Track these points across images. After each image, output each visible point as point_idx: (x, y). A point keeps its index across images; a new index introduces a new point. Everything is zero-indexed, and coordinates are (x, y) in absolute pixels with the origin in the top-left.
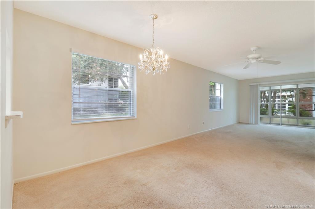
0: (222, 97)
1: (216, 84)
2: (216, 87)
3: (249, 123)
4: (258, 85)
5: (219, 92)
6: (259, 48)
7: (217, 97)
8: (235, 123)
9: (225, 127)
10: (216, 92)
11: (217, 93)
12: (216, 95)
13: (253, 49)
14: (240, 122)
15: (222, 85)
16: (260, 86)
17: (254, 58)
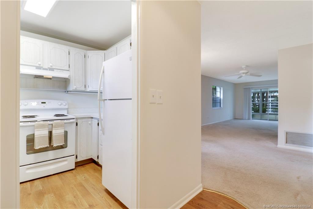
0: (222, 97)
1: (217, 87)
2: (217, 90)
3: (243, 119)
4: (250, 88)
5: (219, 94)
6: (247, 66)
7: (218, 97)
8: (232, 118)
9: (224, 122)
10: (217, 93)
11: (218, 95)
12: (217, 96)
13: (243, 67)
14: (236, 118)
15: (222, 88)
16: (253, 89)
17: (243, 73)
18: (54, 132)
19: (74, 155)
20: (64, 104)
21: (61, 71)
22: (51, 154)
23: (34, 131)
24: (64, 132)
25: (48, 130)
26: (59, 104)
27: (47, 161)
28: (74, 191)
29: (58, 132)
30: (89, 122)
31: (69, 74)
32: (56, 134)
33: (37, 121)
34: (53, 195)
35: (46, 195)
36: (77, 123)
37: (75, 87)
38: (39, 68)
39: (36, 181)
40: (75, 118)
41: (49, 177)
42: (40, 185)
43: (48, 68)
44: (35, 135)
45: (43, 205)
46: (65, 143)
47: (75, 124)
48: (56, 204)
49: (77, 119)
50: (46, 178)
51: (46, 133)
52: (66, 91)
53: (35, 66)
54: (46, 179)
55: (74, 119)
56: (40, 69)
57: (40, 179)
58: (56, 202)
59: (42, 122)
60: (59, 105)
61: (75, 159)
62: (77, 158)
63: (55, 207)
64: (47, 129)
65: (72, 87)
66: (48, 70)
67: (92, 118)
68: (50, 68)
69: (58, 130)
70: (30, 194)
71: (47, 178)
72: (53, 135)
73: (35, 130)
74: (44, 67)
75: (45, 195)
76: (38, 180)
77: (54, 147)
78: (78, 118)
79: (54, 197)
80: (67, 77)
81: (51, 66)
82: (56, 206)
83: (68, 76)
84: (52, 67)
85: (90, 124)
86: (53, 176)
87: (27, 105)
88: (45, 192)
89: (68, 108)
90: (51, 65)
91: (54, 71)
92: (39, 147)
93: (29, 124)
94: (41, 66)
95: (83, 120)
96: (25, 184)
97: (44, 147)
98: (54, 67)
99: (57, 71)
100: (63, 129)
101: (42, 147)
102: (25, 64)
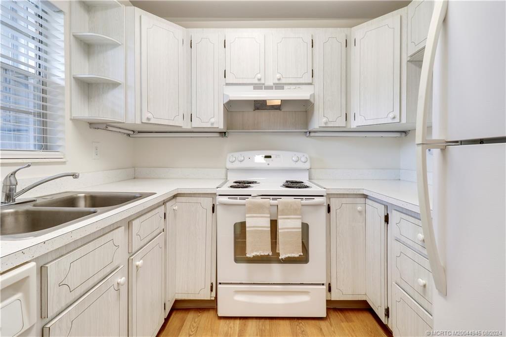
18: (281, 224)
19: (323, 284)
20: (303, 159)
21: (298, 86)
22: (276, 272)
23: (245, 217)
24: (300, 226)
25: (270, 217)
26: (294, 158)
27: (269, 284)
29: (289, 225)
30: (359, 208)
31: (313, 92)
32: (286, 230)
33: (250, 195)
36: (329, 205)
37: (324, 120)
38: (258, 87)
40: (325, 194)
43: (274, 84)
44: (247, 225)
46: (303, 252)
47: (325, 209)
49: (329, 196)
51: (266, 223)
52: (307, 132)
53: (252, 84)
55: (322, 196)
56: (261, 88)
59: (259, 200)
60: (293, 161)
61: (327, 293)
62: (330, 290)
65: (318, 121)
67: (365, 196)
68: (277, 84)
69: (289, 220)
72: (280, 231)
73: (247, 215)
74: (267, 84)
77: (282, 259)
78: (332, 194)
80: (308, 98)
81: (279, 79)
83: (311, 96)
84: (280, 82)
85: (360, 212)
87: (243, 161)
89: (310, 169)
90: (278, 76)
91: (283, 89)
92: (254, 254)
93: (238, 201)
94: (262, 81)
95: (344, 200)
97: (262, 254)
98: (283, 81)
99: (289, 89)
100: (299, 220)
101: (258, 254)
102: (237, 82)
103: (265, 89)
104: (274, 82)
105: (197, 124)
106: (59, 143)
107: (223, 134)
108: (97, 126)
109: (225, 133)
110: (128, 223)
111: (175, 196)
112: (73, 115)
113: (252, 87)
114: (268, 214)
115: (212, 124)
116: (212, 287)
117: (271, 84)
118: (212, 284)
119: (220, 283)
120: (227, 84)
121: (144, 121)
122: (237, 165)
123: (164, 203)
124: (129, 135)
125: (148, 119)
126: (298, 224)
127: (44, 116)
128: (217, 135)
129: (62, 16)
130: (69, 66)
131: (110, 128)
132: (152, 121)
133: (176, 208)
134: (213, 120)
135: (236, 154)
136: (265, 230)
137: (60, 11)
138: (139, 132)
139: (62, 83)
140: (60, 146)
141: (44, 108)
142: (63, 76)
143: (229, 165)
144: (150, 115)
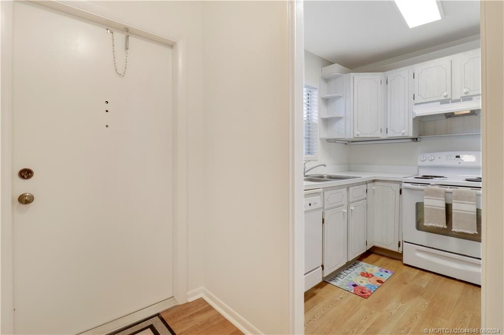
18: (455, 207)
22: (453, 243)
23: (424, 199)
25: (446, 201)
27: (446, 251)
28: (462, 322)
32: (460, 212)
33: (429, 184)
34: (426, 303)
35: (420, 297)
38: (444, 102)
39: (428, 274)
41: (451, 280)
42: (427, 282)
43: (461, 97)
44: (425, 204)
45: (403, 305)
46: (477, 230)
48: (418, 316)
50: (444, 278)
51: (441, 205)
53: (438, 101)
54: (443, 281)
56: (448, 102)
57: (435, 276)
58: (421, 315)
59: (437, 187)
63: (413, 319)
64: (442, 199)
66: (460, 101)
68: (464, 97)
69: (463, 204)
70: (405, 283)
71: (446, 279)
72: (453, 211)
73: (425, 197)
74: (453, 98)
75: (418, 296)
76: (432, 275)
77: (455, 232)
79: (426, 306)
81: (467, 93)
82: (415, 318)
84: (468, 95)
86: (457, 282)
87: (433, 160)
88: (423, 294)
90: (465, 90)
92: (431, 224)
93: (419, 187)
94: (449, 97)
96: (413, 269)
97: (438, 226)
98: (471, 93)
99: (478, 99)
100: (473, 206)
101: (434, 225)
102: (424, 101)
103: (452, 103)
104: (462, 96)
105: (390, 134)
106: (315, 151)
107: (415, 139)
108: (330, 141)
109: (417, 139)
110: (348, 187)
111: (374, 181)
112: (321, 137)
113: (439, 102)
114: (443, 197)
115: (403, 134)
116: (399, 244)
117: (459, 97)
118: (400, 242)
119: (405, 242)
120: (416, 104)
121: (355, 136)
122: (427, 163)
123: (366, 183)
124: (346, 144)
125: (358, 135)
126: (474, 209)
127: (309, 138)
128: (410, 140)
129: (317, 90)
130: (319, 114)
131: (337, 141)
132: (360, 136)
133: (374, 188)
134: (403, 131)
135: (427, 155)
136: (441, 210)
137: (316, 89)
138: (352, 142)
139: (316, 122)
140: (315, 152)
141: (309, 135)
142: (317, 118)
143: (420, 163)
144: (359, 133)
